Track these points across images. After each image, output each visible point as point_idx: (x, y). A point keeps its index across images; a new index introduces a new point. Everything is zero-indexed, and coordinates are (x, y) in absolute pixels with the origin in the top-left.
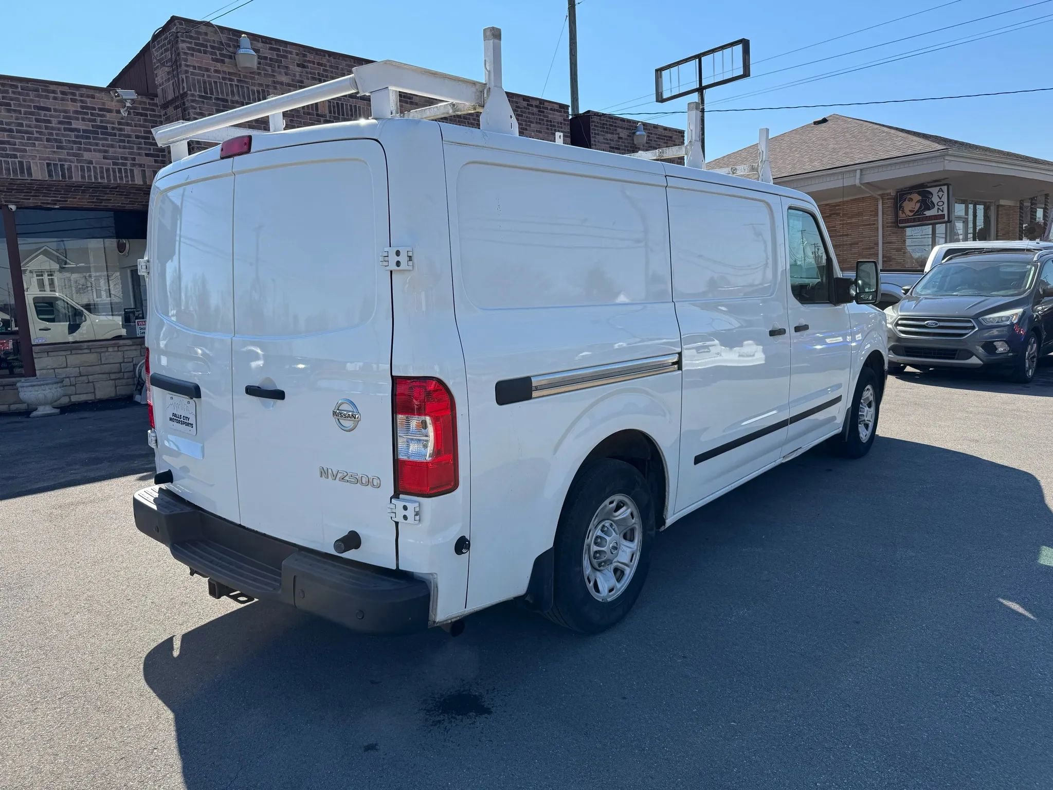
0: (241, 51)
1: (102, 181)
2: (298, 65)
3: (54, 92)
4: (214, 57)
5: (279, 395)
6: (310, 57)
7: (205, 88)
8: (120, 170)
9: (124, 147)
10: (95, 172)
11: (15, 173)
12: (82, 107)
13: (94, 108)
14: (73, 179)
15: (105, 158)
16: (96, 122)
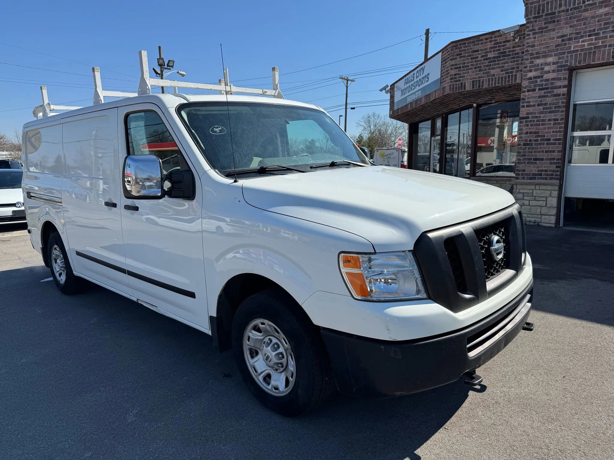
1: (499, 85)
3: (482, 40)
8: (509, 77)
9: (514, 62)
10: (495, 81)
11: (459, 89)
12: (494, 44)
13: (501, 43)
14: (484, 87)
15: (502, 71)
16: (500, 51)
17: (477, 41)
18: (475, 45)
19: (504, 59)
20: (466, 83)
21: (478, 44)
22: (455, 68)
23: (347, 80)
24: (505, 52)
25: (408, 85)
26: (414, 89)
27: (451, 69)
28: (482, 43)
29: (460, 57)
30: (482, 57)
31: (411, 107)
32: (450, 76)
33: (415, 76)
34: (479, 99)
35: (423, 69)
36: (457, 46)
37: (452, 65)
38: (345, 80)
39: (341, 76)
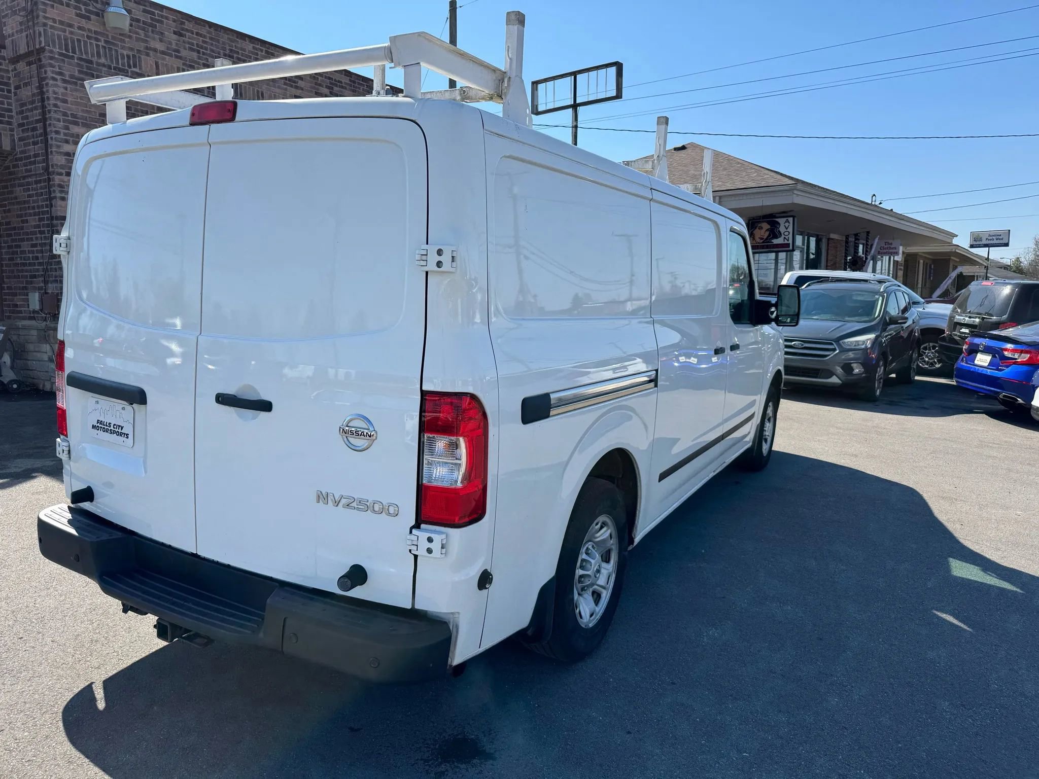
0: (111, 9)
2: (175, 33)
4: (78, 12)
5: (266, 406)
6: (188, 25)
7: (67, 45)
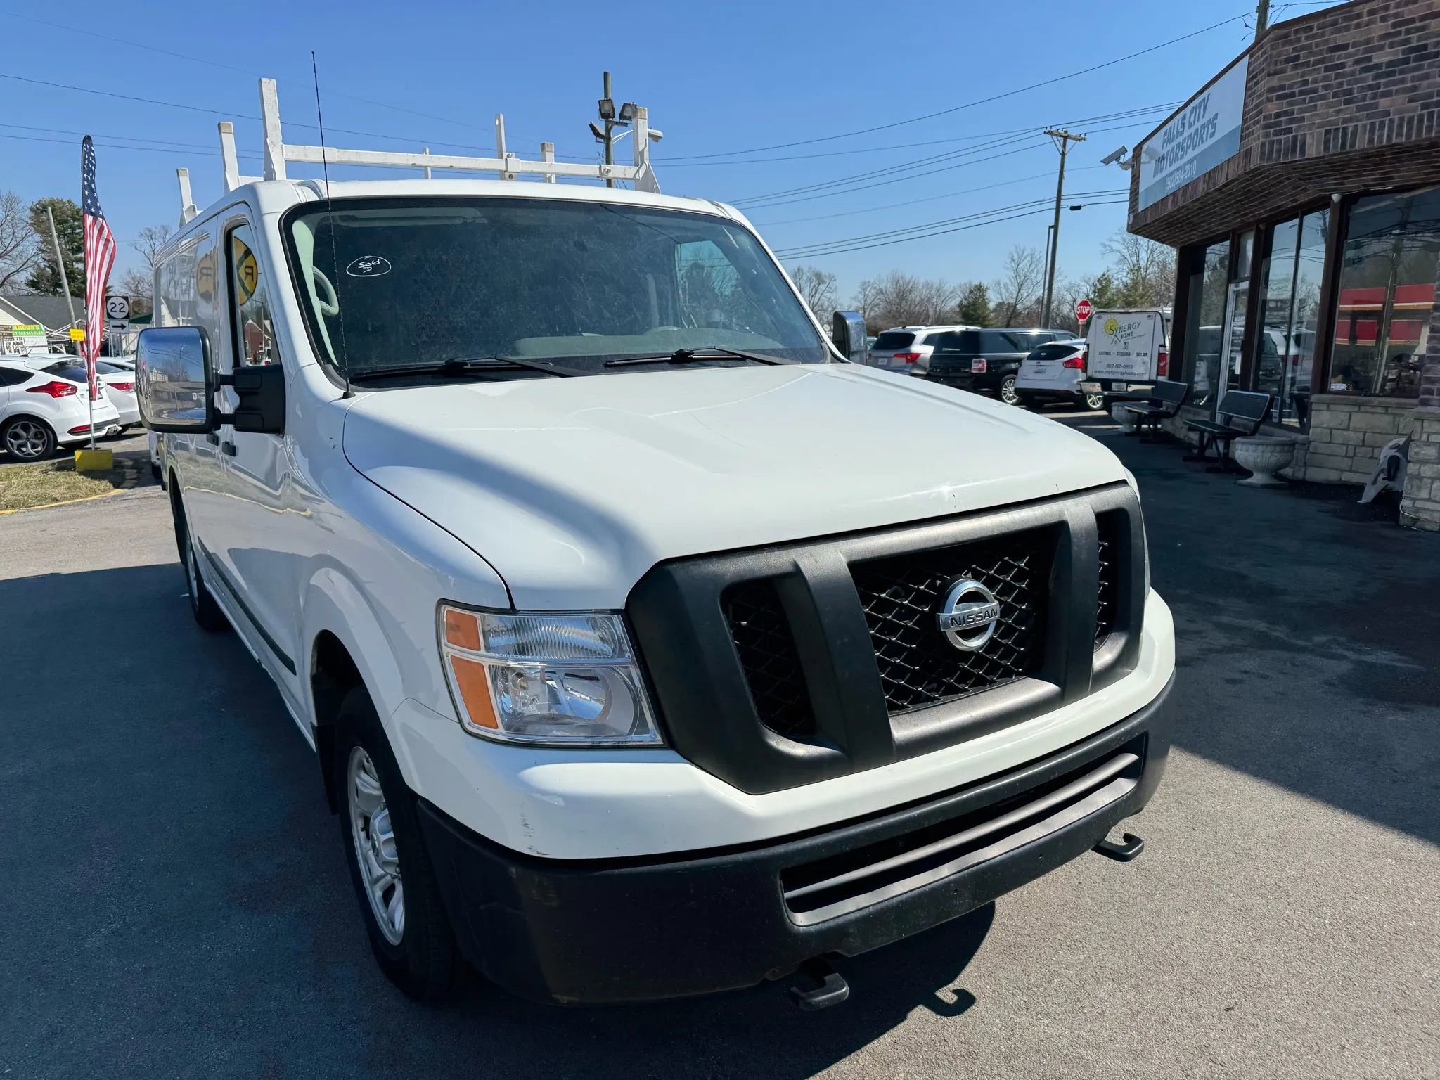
11: (1286, 155)
12: (1394, 25)
13: (1412, 21)
14: (1357, 147)
15: (1411, 101)
16: (1410, 43)
17: (1345, 19)
18: (1339, 30)
19: (1420, 68)
20: (1308, 136)
21: (1347, 28)
22: (1279, 98)
23: (1065, 138)
24: (1425, 47)
25: (1169, 147)
26: (1182, 157)
27: (1270, 100)
28: (1358, 26)
29: (1295, 68)
30: (1357, 62)
31: (1174, 203)
32: (1265, 118)
33: (1186, 122)
34: (1345, 181)
35: (1205, 103)
36: (1287, 35)
37: (1272, 90)
38: (1059, 138)
39: (1049, 129)
